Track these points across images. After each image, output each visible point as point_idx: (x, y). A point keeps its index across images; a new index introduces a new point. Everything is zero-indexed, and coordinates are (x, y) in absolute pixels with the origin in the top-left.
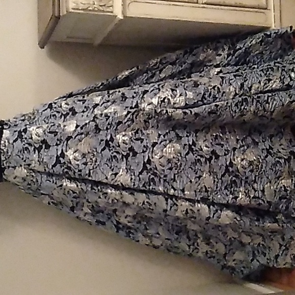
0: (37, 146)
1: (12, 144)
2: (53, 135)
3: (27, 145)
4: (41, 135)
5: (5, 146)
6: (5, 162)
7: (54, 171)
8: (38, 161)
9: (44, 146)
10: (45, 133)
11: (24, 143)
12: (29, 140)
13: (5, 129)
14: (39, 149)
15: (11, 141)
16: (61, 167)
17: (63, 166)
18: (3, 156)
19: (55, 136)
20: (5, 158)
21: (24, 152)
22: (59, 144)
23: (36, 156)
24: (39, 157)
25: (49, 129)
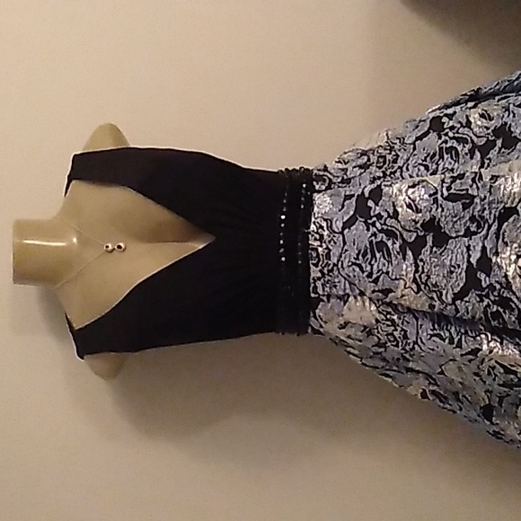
0: (411, 238)
1: (342, 233)
2: (459, 206)
3: (381, 236)
4: (423, 205)
5: (321, 238)
6: (319, 284)
7: (457, 311)
8: (415, 280)
9: (430, 239)
10: (436, 201)
11: (373, 230)
12: (389, 222)
13: (319, 192)
14: (417, 247)
15: (338, 226)
16: (482, 301)
17: (487, 296)
18: (316, 265)
19: (465, 207)
20: (321, 271)
21: (374, 256)
22: (475, 233)
23: (407, 267)
24: (417, 271)
25: (449, 188)
